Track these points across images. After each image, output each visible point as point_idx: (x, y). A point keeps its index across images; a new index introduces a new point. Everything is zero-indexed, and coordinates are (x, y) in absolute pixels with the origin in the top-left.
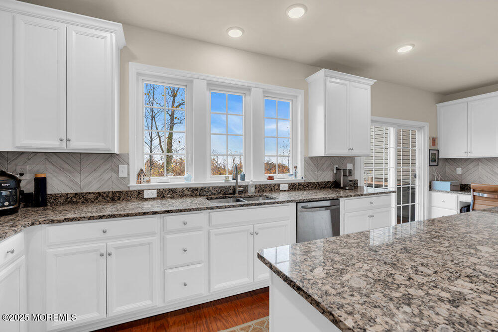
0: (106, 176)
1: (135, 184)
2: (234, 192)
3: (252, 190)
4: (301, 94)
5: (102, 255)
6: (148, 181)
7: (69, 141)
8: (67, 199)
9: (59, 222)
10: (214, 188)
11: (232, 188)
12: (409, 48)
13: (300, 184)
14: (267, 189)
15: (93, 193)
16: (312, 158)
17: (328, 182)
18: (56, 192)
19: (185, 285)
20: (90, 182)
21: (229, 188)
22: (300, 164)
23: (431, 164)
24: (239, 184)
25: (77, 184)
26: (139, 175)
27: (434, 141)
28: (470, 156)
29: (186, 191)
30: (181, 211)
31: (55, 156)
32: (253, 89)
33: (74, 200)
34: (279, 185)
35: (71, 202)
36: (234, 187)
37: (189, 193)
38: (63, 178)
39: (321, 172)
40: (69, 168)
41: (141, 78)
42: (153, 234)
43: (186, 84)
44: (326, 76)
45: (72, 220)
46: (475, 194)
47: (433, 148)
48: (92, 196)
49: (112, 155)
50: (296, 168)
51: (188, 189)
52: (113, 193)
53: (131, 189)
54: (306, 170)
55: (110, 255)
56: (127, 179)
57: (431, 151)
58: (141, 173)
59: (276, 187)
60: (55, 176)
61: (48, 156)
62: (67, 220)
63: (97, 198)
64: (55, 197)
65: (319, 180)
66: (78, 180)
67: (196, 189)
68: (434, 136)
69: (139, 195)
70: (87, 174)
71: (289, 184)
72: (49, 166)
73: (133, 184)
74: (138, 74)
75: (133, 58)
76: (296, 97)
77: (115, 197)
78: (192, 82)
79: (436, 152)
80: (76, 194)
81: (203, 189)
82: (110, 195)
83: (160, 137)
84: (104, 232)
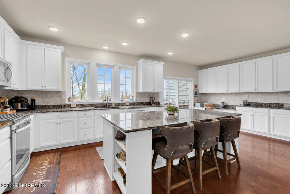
0: (57, 99)
1: (68, 102)
2: (106, 106)
3: (113, 105)
4: (135, 68)
5: (58, 124)
6: (73, 101)
7: (45, 87)
8: (43, 107)
9: (44, 112)
10: (98, 104)
11: (105, 104)
12: (172, 53)
13: (134, 103)
14: (120, 105)
15: (52, 105)
16: (140, 93)
17: (146, 102)
18: (39, 105)
19: (86, 135)
20: (51, 101)
21: (104, 104)
22: (135, 95)
23: (195, 95)
24: (108, 103)
25: (46, 102)
26: (69, 99)
27: (196, 86)
28: (208, 92)
29: (87, 105)
30: (84, 110)
31: (38, 92)
32: (115, 66)
33: (45, 107)
34: (125, 103)
35: (44, 108)
36: (106, 104)
37: (88, 106)
38: (41, 100)
39: (143, 99)
40: (43, 96)
41: (70, 63)
42: (75, 118)
43: (87, 65)
44: (143, 62)
45: (48, 112)
46: (206, 107)
47: (196, 89)
48: (52, 106)
49: (59, 92)
50: (133, 97)
51: (88, 104)
52: (59, 105)
53: (66, 104)
54: (137, 97)
55: (60, 123)
56: (64, 100)
57: (195, 90)
58: (70, 98)
59: (124, 104)
60: (38, 99)
61: (36, 92)
62: (46, 112)
63: (53, 107)
64: (38, 106)
65: (143, 102)
66: (46, 100)
67: (91, 104)
68: (196, 84)
69: (69, 106)
70: (49, 98)
71: (130, 103)
72: (36, 95)
73: (67, 102)
74: (69, 61)
75: (67, 56)
76: (133, 69)
77: (60, 107)
78: (90, 64)
79: (197, 91)
80: (46, 105)
81: (94, 104)
82: (58, 106)
83: (78, 81)
84: (58, 116)
